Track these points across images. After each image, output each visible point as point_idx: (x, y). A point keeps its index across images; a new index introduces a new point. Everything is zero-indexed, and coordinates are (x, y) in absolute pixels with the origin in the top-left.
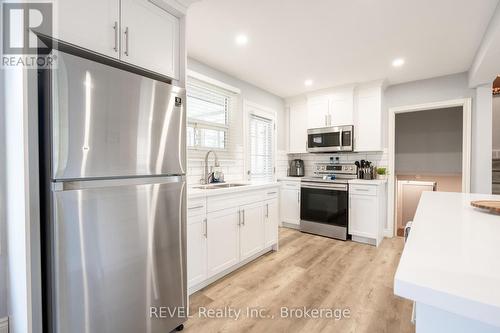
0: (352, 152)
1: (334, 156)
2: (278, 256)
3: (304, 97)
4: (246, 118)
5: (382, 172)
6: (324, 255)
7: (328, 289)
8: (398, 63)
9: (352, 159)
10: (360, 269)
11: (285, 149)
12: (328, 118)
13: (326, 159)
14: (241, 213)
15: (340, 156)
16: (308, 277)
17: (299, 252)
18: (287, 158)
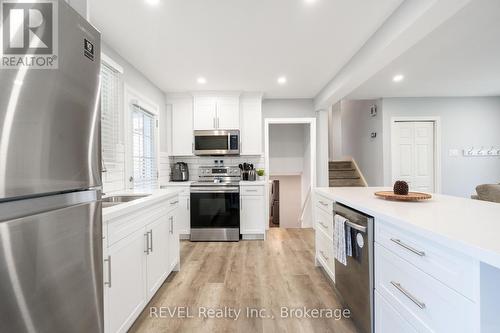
0: (237, 155)
1: (219, 159)
2: (185, 277)
3: (189, 95)
4: (128, 110)
5: (261, 174)
6: (230, 262)
7: (256, 296)
8: (282, 80)
9: (236, 162)
10: (267, 266)
11: (166, 150)
12: (216, 122)
13: (210, 162)
14: (149, 235)
15: (225, 159)
16: (230, 291)
17: (203, 266)
18: (167, 161)
